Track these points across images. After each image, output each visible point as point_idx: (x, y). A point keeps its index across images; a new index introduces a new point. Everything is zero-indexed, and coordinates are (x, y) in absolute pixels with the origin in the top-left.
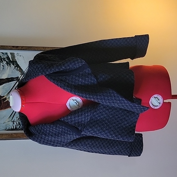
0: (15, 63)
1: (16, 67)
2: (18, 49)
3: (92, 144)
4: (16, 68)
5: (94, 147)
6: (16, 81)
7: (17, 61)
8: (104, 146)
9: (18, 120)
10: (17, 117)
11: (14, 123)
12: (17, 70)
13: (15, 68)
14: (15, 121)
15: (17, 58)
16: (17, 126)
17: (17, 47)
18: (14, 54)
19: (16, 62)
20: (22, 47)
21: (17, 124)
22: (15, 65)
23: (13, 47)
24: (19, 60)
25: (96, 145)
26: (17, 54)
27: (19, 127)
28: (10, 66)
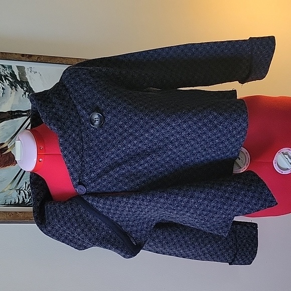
0: (25, 85)
1: (27, 91)
2: (31, 60)
3: (165, 238)
4: (27, 93)
5: (167, 243)
6: (27, 117)
7: (29, 81)
8: (186, 242)
9: (28, 187)
10: (26, 183)
11: (20, 192)
12: (28, 98)
13: (25, 93)
14: (22, 190)
15: (30, 76)
16: (26, 198)
17: (30, 56)
18: (24, 68)
19: (27, 83)
20: (39, 57)
21: (25, 195)
22: (25, 89)
23: (23, 55)
24: (32, 80)
25: (172, 239)
26: (29, 69)
27: (28, 200)
28: (16, 90)
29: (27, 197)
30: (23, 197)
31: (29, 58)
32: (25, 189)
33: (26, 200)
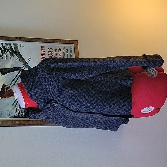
0: (18, 54)
1: (19, 57)
6: (19, 71)
7: (20, 51)
10: (20, 106)
11: (16, 110)
12: (20, 60)
13: (18, 58)
15: (20, 49)
17: (20, 38)
20: (25, 38)
23: (16, 38)
24: (22, 51)
26: (20, 45)
28: (13, 57)
29: (20, 113)
30: (18, 113)
31: (20, 39)
32: (19, 109)
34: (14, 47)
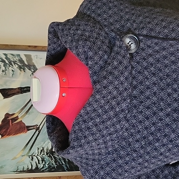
2: (36, 49)
9: (41, 153)
10: (38, 149)
11: (32, 158)
14: (34, 156)
15: (36, 61)
16: (39, 163)
18: (30, 56)
19: (34, 65)
21: (38, 160)
22: (33, 70)
23: (29, 46)
27: (42, 166)
28: (24, 71)
29: (41, 162)
30: (36, 162)
32: (38, 155)
33: (39, 166)
34: (26, 59)
